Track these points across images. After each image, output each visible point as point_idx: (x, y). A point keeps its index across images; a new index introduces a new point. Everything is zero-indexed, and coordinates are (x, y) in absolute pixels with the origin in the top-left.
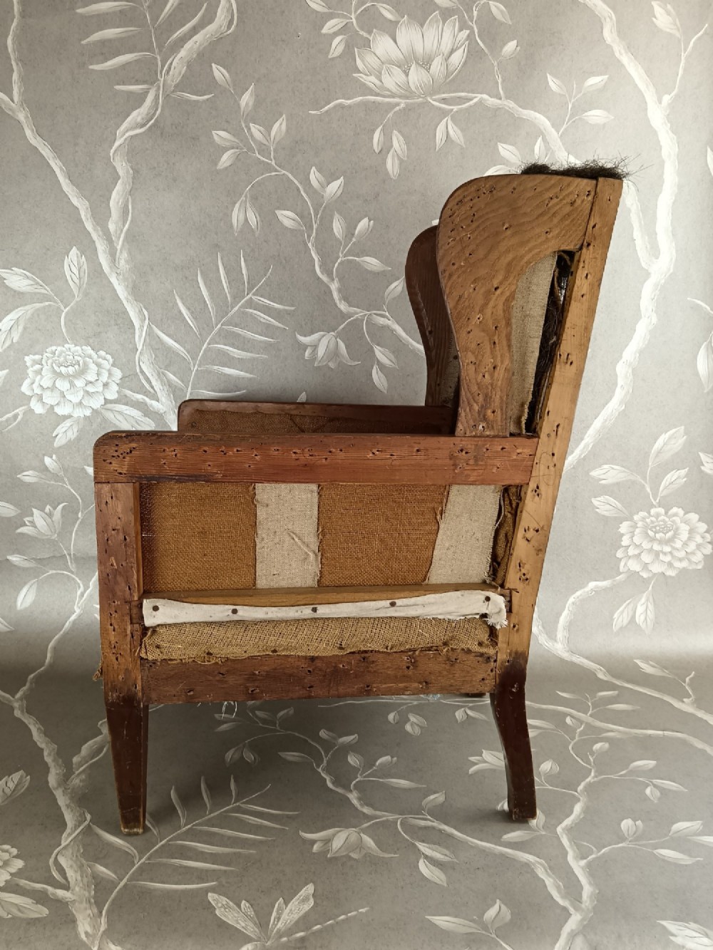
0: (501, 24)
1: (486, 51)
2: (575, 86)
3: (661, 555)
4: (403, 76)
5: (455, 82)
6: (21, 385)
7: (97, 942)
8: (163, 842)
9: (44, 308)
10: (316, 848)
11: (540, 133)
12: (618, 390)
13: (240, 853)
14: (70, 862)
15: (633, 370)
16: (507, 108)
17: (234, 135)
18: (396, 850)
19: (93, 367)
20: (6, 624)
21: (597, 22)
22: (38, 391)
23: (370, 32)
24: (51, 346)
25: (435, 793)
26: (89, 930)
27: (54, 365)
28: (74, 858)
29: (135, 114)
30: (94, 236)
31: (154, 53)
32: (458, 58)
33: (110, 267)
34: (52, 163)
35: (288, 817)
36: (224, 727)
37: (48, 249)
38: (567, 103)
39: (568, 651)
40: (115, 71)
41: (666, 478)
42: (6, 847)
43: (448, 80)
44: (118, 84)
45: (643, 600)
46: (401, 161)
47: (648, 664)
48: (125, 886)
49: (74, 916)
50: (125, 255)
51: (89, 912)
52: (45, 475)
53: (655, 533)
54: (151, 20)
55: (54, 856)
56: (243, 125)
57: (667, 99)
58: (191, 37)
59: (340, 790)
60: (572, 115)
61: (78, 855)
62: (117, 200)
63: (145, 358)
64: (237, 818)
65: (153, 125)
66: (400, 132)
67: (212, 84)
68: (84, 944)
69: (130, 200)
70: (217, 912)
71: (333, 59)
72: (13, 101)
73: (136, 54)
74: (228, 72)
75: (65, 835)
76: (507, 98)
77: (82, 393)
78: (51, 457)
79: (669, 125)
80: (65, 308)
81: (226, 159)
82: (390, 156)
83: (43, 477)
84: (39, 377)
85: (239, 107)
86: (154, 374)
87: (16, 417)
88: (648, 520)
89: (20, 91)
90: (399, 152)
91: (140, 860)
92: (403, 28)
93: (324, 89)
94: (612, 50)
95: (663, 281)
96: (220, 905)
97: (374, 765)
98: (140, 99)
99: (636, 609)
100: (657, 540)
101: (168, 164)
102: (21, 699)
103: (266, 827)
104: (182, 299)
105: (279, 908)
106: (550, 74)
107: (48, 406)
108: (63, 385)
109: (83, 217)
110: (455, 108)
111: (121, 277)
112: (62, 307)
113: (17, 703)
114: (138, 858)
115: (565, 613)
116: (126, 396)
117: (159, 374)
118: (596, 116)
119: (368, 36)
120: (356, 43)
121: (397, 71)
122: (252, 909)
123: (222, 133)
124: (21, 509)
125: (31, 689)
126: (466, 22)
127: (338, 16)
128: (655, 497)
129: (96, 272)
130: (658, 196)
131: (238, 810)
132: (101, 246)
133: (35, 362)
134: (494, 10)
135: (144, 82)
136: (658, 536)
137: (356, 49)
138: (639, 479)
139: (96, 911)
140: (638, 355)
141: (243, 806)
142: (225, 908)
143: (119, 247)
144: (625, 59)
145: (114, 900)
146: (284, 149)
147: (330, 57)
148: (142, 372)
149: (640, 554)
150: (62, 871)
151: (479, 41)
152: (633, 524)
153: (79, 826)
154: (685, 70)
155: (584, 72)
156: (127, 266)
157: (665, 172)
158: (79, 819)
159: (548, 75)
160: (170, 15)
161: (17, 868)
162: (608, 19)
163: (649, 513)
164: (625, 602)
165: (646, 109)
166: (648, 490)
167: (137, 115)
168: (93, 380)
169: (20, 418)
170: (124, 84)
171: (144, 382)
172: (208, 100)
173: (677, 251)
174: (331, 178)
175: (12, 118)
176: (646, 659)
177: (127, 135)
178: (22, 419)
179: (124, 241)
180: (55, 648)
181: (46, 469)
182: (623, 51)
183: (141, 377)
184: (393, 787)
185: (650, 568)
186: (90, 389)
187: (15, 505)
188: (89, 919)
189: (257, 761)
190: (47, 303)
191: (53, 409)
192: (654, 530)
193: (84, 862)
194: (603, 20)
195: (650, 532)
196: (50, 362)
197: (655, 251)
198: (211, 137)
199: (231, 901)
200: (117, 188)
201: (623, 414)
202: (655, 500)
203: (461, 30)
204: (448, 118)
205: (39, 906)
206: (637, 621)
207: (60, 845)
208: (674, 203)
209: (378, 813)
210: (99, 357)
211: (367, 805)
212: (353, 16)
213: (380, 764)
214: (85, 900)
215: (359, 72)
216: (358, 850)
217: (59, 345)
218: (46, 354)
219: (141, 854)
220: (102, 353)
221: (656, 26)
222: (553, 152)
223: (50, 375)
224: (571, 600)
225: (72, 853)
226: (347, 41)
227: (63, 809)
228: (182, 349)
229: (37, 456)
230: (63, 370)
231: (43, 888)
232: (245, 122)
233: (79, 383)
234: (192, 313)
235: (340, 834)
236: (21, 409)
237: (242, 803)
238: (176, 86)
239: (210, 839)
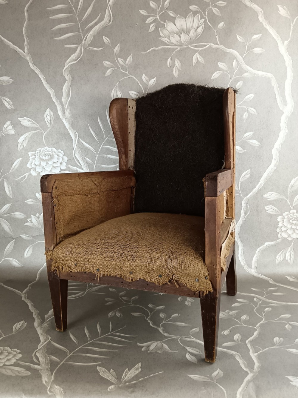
0: (217, 16)
1: (211, 26)
2: (248, 39)
3: (296, 230)
4: (179, 38)
5: (199, 39)
6: (27, 164)
7: (50, 385)
8: (80, 347)
9: (36, 133)
10: (143, 349)
11: (235, 58)
12: (273, 161)
13: (111, 351)
14: (41, 355)
15: (279, 152)
16: (221, 48)
17: (112, 63)
18: (177, 349)
19: (56, 156)
20: (20, 264)
21: (256, 14)
22: (34, 166)
23: (165, 22)
24: (39, 148)
25: (195, 328)
26: (47, 380)
27: (40, 155)
28: (43, 354)
29: (72, 56)
30: (56, 104)
31: (80, 32)
32: (200, 30)
33: (63, 116)
34: (40, 76)
35: (133, 337)
36: (109, 303)
37: (38, 110)
38: (245, 46)
39: (257, 273)
40: (65, 40)
41: (296, 197)
42: (15, 349)
43: (196, 39)
44: (66, 45)
45: (289, 250)
46: (179, 71)
47: (291, 277)
48: (63, 363)
49: (41, 375)
50: (68, 111)
51: (47, 373)
52: (37, 201)
53: (293, 221)
54: (79, 20)
55: (34, 353)
56: (115, 59)
57: (286, 42)
58: (94, 26)
59: (155, 327)
60: (248, 50)
61: (45, 352)
62: (65, 89)
63: (77, 152)
64: (111, 338)
65: (80, 60)
66: (178, 59)
67: (103, 44)
68: (44, 385)
69: (70, 89)
70: (100, 374)
71: (150, 32)
72: (25, 53)
73: (73, 33)
74: (109, 39)
75: (39, 345)
76: (221, 44)
77: (51, 167)
78: (39, 193)
79: (288, 53)
80: (45, 132)
81: (109, 72)
82: (174, 69)
83: (36, 201)
84: (34, 160)
85: (114, 52)
86: (81, 158)
87: (25, 177)
88: (289, 216)
89: (27, 48)
90: (178, 67)
91: (70, 354)
92: (178, 19)
93: (147, 44)
94: (263, 24)
95: (289, 115)
96: (102, 371)
97: (170, 317)
98: (75, 50)
99: (286, 254)
100: (294, 224)
101: (86, 75)
102: (25, 293)
103: (123, 341)
104: (91, 128)
105: (126, 372)
106: (238, 35)
107: (38, 173)
108: (44, 164)
109: (52, 96)
110: (200, 49)
111: (67, 120)
112: (43, 132)
113: (23, 294)
114: (69, 353)
115: (256, 256)
116: (69, 167)
117: (82, 159)
118: (257, 50)
119: (164, 23)
120: (159, 26)
121: (176, 36)
122: (115, 373)
123: (107, 62)
124: (26, 215)
125: (29, 289)
126: (203, 16)
127: (152, 16)
128: (292, 205)
129: (57, 117)
130: (285, 81)
131: (112, 335)
132: (59, 108)
133: (32, 155)
134: (214, 11)
135: (76, 44)
136: (294, 222)
137: (159, 28)
138: (284, 198)
139: (50, 373)
140: (281, 146)
141: (114, 333)
142: (104, 372)
143: (66, 108)
144: (268, 27)
145: (58, 369)
146: (132, 67)
147: (149, 32)
148: (76, 158)
149: (287, 230)
150: (37, 358)
151: (209, 23)
152: (283, 217)
153: (46, 342)
154: (293, 31)
155: (251, 33)
156: (69, 115)
157: (287, 71)
158: (46, 339)
159: (237, 35)
160: (87, 18)
161: (19, 357)
162: (260, 12)
163: (290, 212)
164: (281, 251)
165: (278, 47)
166: (289, 202)
167: (73, 56)
168: (56, 161)
169: (26, 177)
170: (68, 45)
171: (77, 162)
172: (101, 50)
173: (294, 103)
174: (151, 78)
175: (24, 59)
176: (290, 275)
177: (69, 64)
178: (27, 178)
179: (68, 105)
180: (40, 274)
181: (37, 198)
182: (267, 25)
183: (76, 160)
184: (177, 326)
185: (292, 236)
186: (55, 165)
187: (24, 214)
188: (47, 376)
189: (121, 316)
190: (37, 131)
191: (40, 173)
192: (292, 220)
193: (47, 355)
194: (258, 13)
195: (290, 220)
196: (38, 154)
197: (285, 103)
198: (102, 64)
199: (106, 369)
200: (65, 85)
201: (276, 171)
202: (292, 207)
203: (201, 19)
204: (198, 53)
205: (27, 371)
206: (287, 259)
207: (37, 349)
208: (292, 84)
209: (170, 336)
210: (58, 152)
211: (166, 332)
212: (158, 16)
213: (173, 317)
214: (46, 369)
215: (161, 37)
216: (161, 349)
217: (42, 148)
218: (37, 151)
219: (71, 352)
220: (60, 150)
221: (280, 15)
222: (240, 65)
223: (39, 160)
224: (258, 250)
225: (42, 352)
226: (156, 25)
227: (40, 335)
228: (92, 148)
229: (33, 193)
230: (44, 157)
231: (29, 365)
232: (116, 58)
233: (50, 163)
234: (96, 134)
235: (154, 343)
236: (27, 174)
237: (114, 332)
238: (89, 45)
239: (99, 346)
